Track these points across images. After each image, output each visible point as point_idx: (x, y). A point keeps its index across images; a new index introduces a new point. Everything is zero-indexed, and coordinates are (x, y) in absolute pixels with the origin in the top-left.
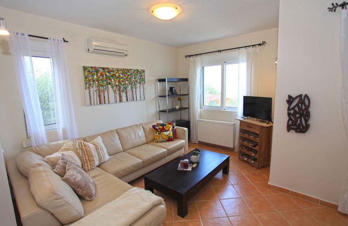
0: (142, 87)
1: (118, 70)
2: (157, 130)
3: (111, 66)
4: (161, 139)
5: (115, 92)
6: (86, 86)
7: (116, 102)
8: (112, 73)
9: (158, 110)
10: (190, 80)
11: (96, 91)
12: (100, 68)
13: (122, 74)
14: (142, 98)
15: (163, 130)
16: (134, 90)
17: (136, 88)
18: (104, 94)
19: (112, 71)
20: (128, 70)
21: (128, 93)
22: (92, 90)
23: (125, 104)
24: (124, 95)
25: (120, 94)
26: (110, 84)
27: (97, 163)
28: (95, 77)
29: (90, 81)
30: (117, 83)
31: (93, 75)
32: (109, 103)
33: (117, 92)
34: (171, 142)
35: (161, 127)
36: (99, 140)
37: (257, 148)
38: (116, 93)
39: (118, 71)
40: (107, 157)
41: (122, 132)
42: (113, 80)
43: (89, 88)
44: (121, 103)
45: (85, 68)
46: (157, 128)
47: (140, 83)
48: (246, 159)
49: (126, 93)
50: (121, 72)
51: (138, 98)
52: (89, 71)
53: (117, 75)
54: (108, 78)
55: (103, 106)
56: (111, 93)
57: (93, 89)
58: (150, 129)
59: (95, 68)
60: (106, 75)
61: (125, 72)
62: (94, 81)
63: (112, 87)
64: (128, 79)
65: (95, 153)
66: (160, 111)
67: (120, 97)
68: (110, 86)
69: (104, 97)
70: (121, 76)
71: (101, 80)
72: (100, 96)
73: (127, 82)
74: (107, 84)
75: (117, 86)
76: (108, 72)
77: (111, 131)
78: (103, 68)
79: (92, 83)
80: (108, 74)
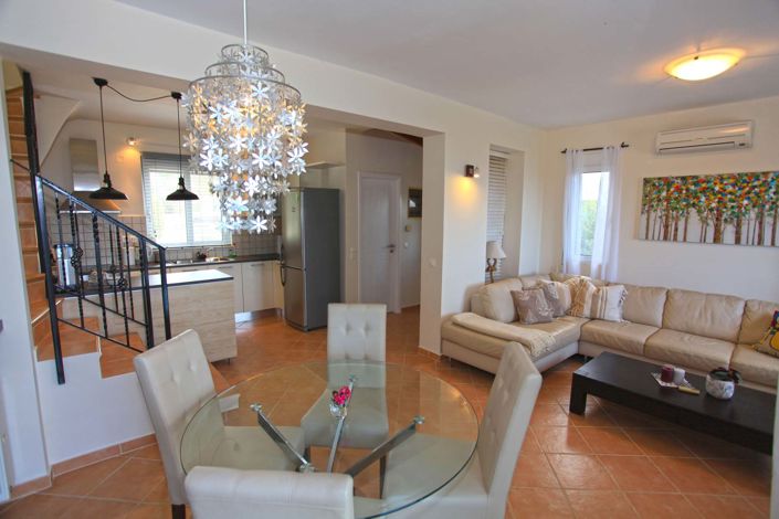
1: (721, 178)
3: (701, 173)
5: (704, 221)
6: (643, 209)
7: (703, 240)
8: (704, 185)
11: (661, 217)
12: (677, 178)
13: (734, 185)
18: (676, 224)
19: (704, 182)
21: (744, 229)
22: (653, 215)
23: (728, 249)
25: (717, 227)
26: (694, 206)
28: (664, 194)
29: (652, 200)
31: (659, 192)
32: (685, 240)
33: (711, 223)
38: (708, 225)
41: (680, 297)
42: (703, 199)
43: (648, 211)
44: (717, 247)
45: (646, 181)
49: (738, 226)
50: (731, 181)
52: (654, 185)
53: (717, 188)
54: (691, 195)
55: (669, 245)
56: (694, 223)
57: (657, 215)
59: (666, 179)
60: (687, 190)
62: (659, 200)
63: (699, 212)
64: (752, 195)
67: (718, 232)
68: (693, 211)
69: (676, 230)
70: (730, 188)
71: (676, 199)
72: (666, 226)
73: (745, 202)
74: (688, 206)
75: (711, 210)
76: (695, 184)
77: (656, 289)
78: (683, 178)
79: (655, 204)
80: (693, 188)
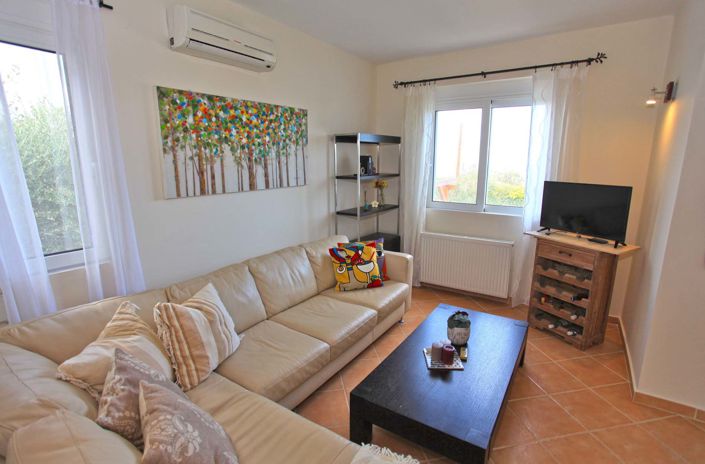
0: (300, 153)
1: (246, 105)
2: (341, 260)
3: (230, 95)
4: (354, 283)
5: (239, 164)
6: (165, 144)
7: (241, 189)
8: (232, 112)
9: (332, 210)
11: (192, 158)
12: (203, 95)
13: (257, 117)
14: (301, 182)
15: (357, 260)
16: (283, 158)
17: (287, 156)
18: (212, 168)
19: (231, 108)
20: (271, 108)
21: (269, 167)
22: (180, 154)
23: (261, 194)
24: (259, 171)
25: (250, 168)
26: (226, 140)
27: (214, 363)
28: (190, 120)
29: (175, 129)
30: (244, 141)
31: (183, 115)
32: (224, 192)
33: (245, 164)
34: (378, 291)
35: (352, 253)
36: (210, 294)
37: (584, 303)
38: (242, 167)
39: (247, 107)
40: (236, 340)
41: (263, 269)
42: (234, 132)
43: (173, 148)
44: (253, 193)
45: (162, 93)
46: (343, 255)
47: (296, 143)
48: (551, 326)
49: (266, 167)
50: (254, 111)
51: (293, 182)
52: (174, 102)
53: (244, 119)
54: (222, 125)
55: (209, 199)
56: (229, 165)
57: (185, 153)
58: (324, 257)
59: (189, 95)
60: (217, 117)
61: (264, 110)
62: (186, 130)
63: (233, 150)
64: (270, 131)
65: (207, 337)
66: (338, 213)
67: (252, 176)
68: (226, 148)
69: (213, 177)
70: (255, 121)
71: (205, 129)
72: (201, 173)
73: (267, 139)
74: (221, 140)
75: (243, 147)
76: (224, 109)
77: (236, 267)
78: (210, 98)
79: (181, 135)
80: (221, 113)
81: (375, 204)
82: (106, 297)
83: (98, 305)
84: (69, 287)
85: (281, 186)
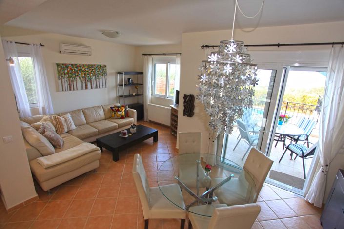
0: (104, 78)
2: (113, 110)
3: (78, 63)
4: (116, 117)
5: (82, 82)
6: (59, 78)
7: (83, 89)
8: (79, 68)
9: (118, 95)
10: (144, 73)
11: (67, 81)
12: (70, 64)
13: (88, 69)
14: (104, 86)
15: (118, 110)
16: (97, 80)
17: (99, 79)
18: (73, 84)
20: (93, 66)
22: (63, 80)
23: (90, 91)
24: (89, 84)
25: (86, 83)
26: (77, 76)
27: (66, 130)
28: (66, 71)
29: (62, 74)
30: (83, 76)
31: (64, 70)
32: (77, 89)
33: (84, 82)
34: (122, 120)
35: (117, 109)
36: (69, 116)
39: (84, 66)
40: (74, 127)
41: (87, 111)
42: (80, 73)
43: (61, 79)
44: (87, 90)
45: (58, 65)
46: (114, 109)
47: (102, 75)
49: (91, 83)
50: (87, 67)
51: (101, 86)
52: (61, 67)
53: (83, 70)
54: (76, 72)
55: (72, 92)
56: (79, 82)
57: (65, 80)
58: (109, 109)
59: (66, 65)
60: (74, 70)
61: (90, 67)
62: (65, 74)
63: (80, 78)
64: (92, 72)
65: (64, 124)
66: (120, 96)
67: (86, 85)
68: (78, 78)
69: (73, 86)
70: (87, 70)
71: (71, 73)
72: (70, 85)
73: (91, 74)
74: (76, 76)
75: (83, 77)
76: (76, 67)
77: (79, 110)
78: (72, 65)
79: (63, 75)
80: (76, 69)
81: (134, 94)
82: (43, 114)
83: (41, 116)
84: (35, 111)
85: (97, 88)
